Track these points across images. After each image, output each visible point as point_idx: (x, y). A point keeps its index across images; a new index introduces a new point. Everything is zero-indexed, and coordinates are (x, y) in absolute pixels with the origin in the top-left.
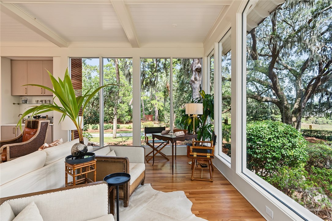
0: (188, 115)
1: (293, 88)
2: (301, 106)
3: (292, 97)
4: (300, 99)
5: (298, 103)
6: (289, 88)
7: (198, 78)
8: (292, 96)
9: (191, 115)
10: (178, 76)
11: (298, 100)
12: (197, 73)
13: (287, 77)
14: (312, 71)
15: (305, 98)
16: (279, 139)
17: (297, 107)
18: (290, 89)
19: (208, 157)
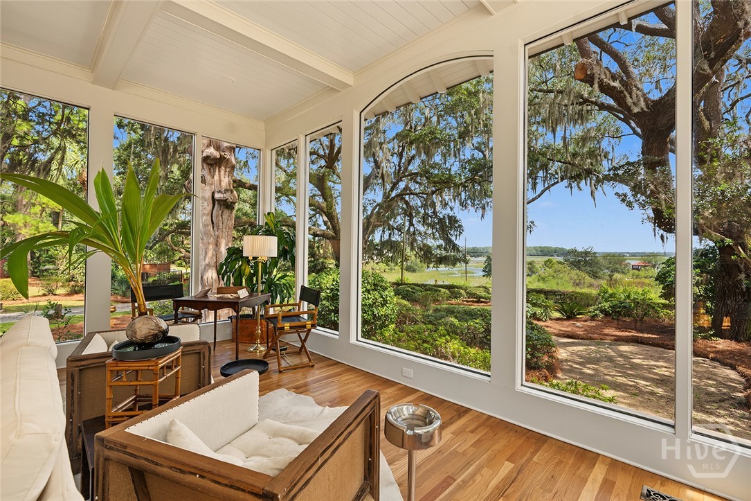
0: (248, 258)
7: (208, 178)
9: (254, 258)
10: (119, 157)
12: (205, 167)
14: (373, 192)
16: (369, 293)
19: (309, 326)
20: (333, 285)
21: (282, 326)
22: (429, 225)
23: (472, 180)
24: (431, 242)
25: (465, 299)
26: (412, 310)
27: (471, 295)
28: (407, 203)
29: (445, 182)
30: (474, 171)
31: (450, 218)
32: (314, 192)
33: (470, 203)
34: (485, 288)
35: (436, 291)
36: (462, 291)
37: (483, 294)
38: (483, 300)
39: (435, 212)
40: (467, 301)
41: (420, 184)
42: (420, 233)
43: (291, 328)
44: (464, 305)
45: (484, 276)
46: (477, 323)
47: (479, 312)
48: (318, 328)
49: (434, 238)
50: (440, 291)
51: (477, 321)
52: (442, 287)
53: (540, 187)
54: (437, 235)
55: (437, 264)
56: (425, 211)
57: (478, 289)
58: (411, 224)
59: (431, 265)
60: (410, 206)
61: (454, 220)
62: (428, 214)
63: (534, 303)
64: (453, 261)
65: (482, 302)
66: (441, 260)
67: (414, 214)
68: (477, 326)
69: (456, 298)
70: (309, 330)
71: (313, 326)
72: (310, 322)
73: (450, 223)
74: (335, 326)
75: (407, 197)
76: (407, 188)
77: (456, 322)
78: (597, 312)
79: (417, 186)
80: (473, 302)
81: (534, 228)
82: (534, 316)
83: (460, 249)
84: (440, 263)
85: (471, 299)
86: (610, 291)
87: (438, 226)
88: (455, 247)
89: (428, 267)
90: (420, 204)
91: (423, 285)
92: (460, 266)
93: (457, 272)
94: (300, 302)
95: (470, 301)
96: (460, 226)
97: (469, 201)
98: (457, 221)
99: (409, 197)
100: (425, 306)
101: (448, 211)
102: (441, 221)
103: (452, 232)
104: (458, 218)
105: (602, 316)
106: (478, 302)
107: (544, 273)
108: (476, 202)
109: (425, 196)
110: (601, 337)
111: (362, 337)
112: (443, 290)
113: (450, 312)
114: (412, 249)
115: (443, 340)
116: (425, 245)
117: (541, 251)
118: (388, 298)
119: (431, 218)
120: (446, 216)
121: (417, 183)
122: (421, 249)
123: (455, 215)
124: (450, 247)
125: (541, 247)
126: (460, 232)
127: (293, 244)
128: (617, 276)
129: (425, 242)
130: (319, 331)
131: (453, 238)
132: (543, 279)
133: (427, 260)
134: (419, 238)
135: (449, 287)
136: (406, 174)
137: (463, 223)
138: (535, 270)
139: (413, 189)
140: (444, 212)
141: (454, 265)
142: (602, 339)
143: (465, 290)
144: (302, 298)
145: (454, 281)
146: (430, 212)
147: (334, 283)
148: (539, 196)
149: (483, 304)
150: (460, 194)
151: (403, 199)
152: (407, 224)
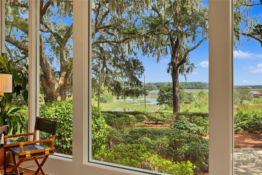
1: (55, 58)
2: (66, 82)
3: (53, 70)
4: (65, 73)
5: (63, 78)
6: (50, 57)
8: (54, 68)
11: (62, 75)
13: (48, 42)
15: (70, 73)
17: (62, 84)
18: (51, 59)
19: (47, 153)
20: (56, 115)
21: (24, 154)
22: (119, 66)
23: (152, 33)
24: (120, 79)
25: (147, 122)
26: (115, 133)
27: (151, 118)
28: (101, 49)
29: (132, 34)
30: (153, 26)
31: (134, 61)
32: (24, 38)
33: (149, 50)
34: (161, 113)
35: (126, 116)
36: (145, 116)
37: (160, 118)
38: (159, 122)
39: (123, 57)
40: (148, 124)
41: (112, 34)
42: (111, 72)
43: (32, 155)
44: (147, 126)
45: (158, 104)
46: (164, 140)
47: (164, 132)
48: (55, 154)
49: (122, 76)
50: (128, 117)
51: (164, 139)
52: (130, 113)
53: (198, 40)
54: (124, 74)
55: (124, 96)
56: (115, 56)
57: (156, 114)
58: (105, 65)
59: (120, 97)
60: (104, 52)
61: (137, 63)
62: (117, 58)
63: (198, 123)
64: (137, 94)
65: (159, 124)
66: (128, 93)
67: (106, 58)
68: (165, 142)
69: (141, 121)
70: (47, 156)
71: (51, 152)
72: (48, 149)
73: (134, 65)
74: (69, 151)
75: (101, 45)
76: (101, 37)
77: (149, 140)
78: (239, 128)
79: (109, 36)
80: (153, 124)
81: (194, 69)
82: (198, 132)
83: (142, 84)
84: (127, 95)
85: (151, 122)
86: (244, 113)
87: (125, 67)
88: (139, 83)
89: (118, 99)
90: (111, 50)
91: (115, 112)
92: (141, 98)
93: (137, 102)
94: (35, 132)
95: (151, 123)
96: (142, 67)
97: (148, 49)
98: (139, 63)
99: (103, 45)
100: (120, 129)
101: (133, 55)
102: (127, 63)
103: (135, 72)
104: (140, 61)
105: (242, 130)
106: (156, 124)
107: (199, 101)
108: (154, 49)
109: (115, 44)
110: (245, 145)
111: (92, 159)
112: (131, 116)
113: (144, 132)
114: (106, 84)
115: (145, 155)
116: (115, 82)
117: (195, 86)
118: (101, 125)
119: (120, 61)
120: (131, 60)
121: (109, 33)
122: (112, 85)
123: (138, 58)
124: (134, 83)
125: (195, 83)
126: (142, 72)
127: (26, 80)
128: (245, 102)
129: (115, 79)
130: (56, 156)
131: (137, 76)
132: (199, 105)
133: (117, 94)
134: (111, 76)
135: (134, 113)
136: (101, 26)
137: (144, 65)
138: (192, 99)
139: (106, 38)
140: (130, 56)
141: (137, 96)
142: (245, 147)
143: (147, 115)
144: (36, 128)
145: (136, 109)
146: (119, 56)
147: (57, 114)
148: (198, 45)
149: (160, 125)
150: (143, 43)
151: (98, 45)
152: (102, 65)
